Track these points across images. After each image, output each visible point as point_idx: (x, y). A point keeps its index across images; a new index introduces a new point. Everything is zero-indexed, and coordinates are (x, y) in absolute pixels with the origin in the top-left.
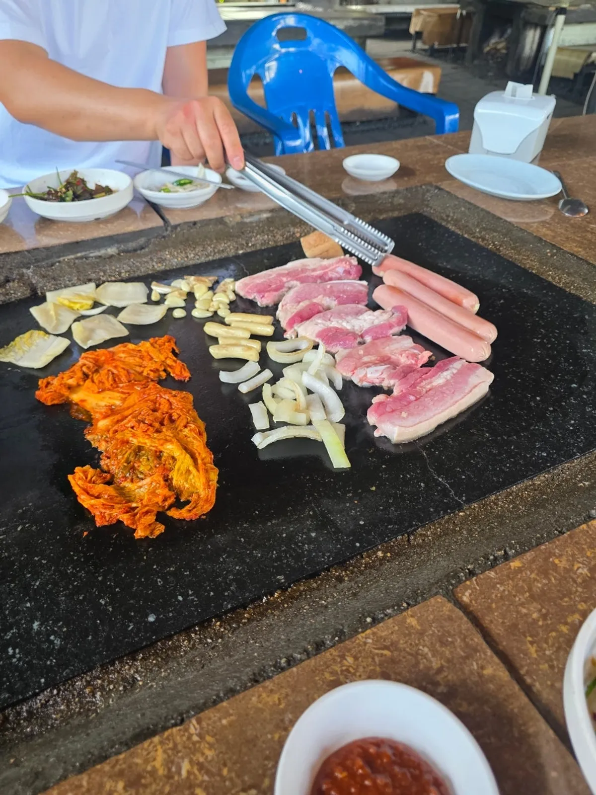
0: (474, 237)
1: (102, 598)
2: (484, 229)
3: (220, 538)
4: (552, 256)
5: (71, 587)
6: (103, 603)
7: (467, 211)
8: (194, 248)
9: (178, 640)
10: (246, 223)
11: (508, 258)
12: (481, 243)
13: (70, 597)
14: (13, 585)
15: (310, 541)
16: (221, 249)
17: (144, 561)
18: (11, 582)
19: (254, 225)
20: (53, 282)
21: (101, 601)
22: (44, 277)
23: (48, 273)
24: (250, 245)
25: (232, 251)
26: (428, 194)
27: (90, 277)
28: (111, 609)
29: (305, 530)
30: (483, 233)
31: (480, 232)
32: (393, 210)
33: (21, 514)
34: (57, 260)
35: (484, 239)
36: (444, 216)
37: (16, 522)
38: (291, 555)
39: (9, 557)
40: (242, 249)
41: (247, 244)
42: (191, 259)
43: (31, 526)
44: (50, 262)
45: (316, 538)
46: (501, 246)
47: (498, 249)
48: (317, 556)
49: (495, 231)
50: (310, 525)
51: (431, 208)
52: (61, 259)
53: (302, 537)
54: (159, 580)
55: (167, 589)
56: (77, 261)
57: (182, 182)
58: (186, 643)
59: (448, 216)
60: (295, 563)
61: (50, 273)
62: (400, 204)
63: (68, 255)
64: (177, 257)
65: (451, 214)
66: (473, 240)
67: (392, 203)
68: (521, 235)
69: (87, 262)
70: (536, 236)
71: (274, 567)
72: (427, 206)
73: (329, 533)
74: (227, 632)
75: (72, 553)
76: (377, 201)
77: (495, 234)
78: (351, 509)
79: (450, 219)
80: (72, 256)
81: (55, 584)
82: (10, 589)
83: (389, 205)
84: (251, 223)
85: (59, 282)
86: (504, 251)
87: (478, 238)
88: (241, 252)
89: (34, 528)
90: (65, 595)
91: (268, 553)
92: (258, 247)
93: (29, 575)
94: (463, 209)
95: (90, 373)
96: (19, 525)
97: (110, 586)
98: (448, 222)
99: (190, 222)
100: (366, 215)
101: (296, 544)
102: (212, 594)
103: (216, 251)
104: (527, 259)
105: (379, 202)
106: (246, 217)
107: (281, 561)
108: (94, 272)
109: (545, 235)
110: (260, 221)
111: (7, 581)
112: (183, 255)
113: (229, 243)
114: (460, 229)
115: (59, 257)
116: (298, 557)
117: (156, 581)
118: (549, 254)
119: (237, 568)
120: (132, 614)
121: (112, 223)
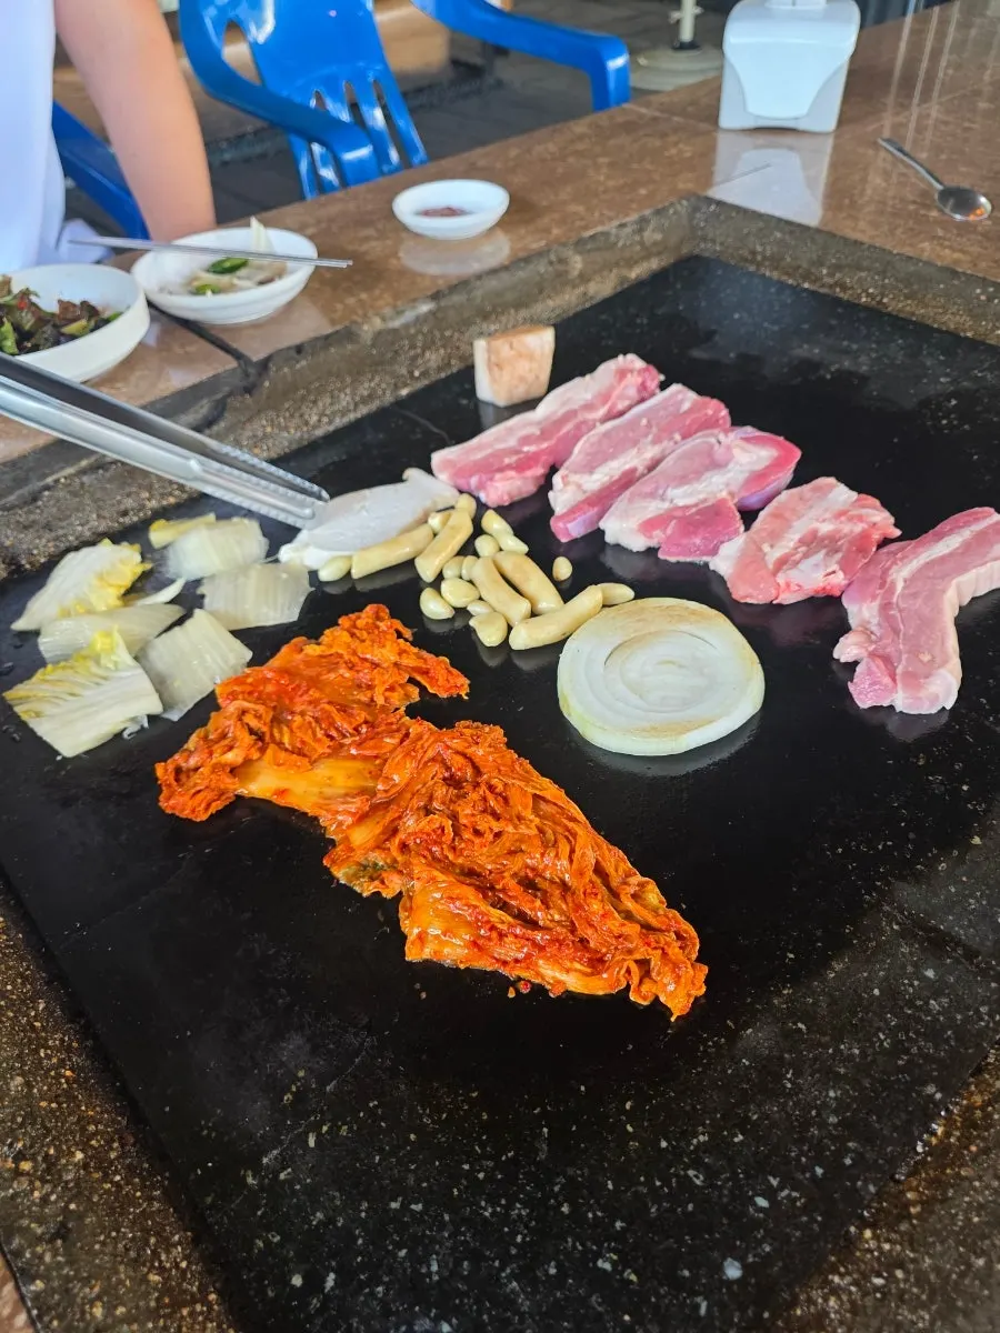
0: (823, 286)
1: (599, 1255)
2: (838, 267)
3: (757, 1037)
4: (990, 299)
5: (514, 1251)
6: (608, 1266)
7: (787, 237)
8: (315, 402)
9: (810, 1301)
10: (395, 331)
11: (908, 317)
12: (841, 295)
13: (526, 1275)
14: (380, 1289)
15: (936, 990)
16: (366, 393)
17: (633, 1137)
18: (374, 1281)
19: (412, 331)
20: (48, 535)
21: (600, 1263)
22: (26, 528)
23: (32, 517)
24: (417, 374)
25: (388, 393)
26: (698, 215)
27: (122, 507)
28: (633, 1278)
29: (910, 969)
30: (838, 275)
31: (831, 275)
32: (647, 257)
33: (293, 1103)
34: (42, 484)
35: (844, 288)
36: (745, 253)
37: (292, 1127)
38: (917, 1033)
39: (331, 1221)
40: (406, 385)
41: (411, 373)
42: (315, 427)
43: (334, 1129)
44: (25, 491)
45: (941, 978)
46: (883, 296)
47: (880, 302)
48: (967, 1020)
49: (859, 268)
50: (911, 953)
51: (714, 241)
52: (49, 480)
53: (912, 985)
54: (691, 1173)
55: (721, 1187)
56: (85, 479)
57: (228, 265)
58: (832, 1302)
59: (754, 253)
60: (936, 1047)
61: (37, 517)
62: (655, 243)
63: (63, 468)
64: (286, 429)
65: (759, 249)
66: (822, 291)
67: (642, 243)
68: (912, 268)
69: (108, 475)
70: (941, 267)
71: (901, 1070)
72: (704, 239)
73: (957, 961)
74: (898, 1247)
75: (466, 1167)
76: (615, 244)
77: (863, 274)
78: (966, 897)
79: (759, 258)
80: (70, 471)
81: (476, 1257)
82: (381, 1300)
83: (638, 248)
84: (406, 326)
85: (61, 532)
86: (894, 303)
87: (831, 286)
88: (404, 392)
89: (344, 1130)
90: (513, 1276)
91: (873, 1044)
92: (434, 377)
93: (403, 1253)
94: (778, 235)
95: (265, 729)
96: (306, 1134)
97: (597, 1221)
98: (759, 265)
99: (289, 348)
100: (605, 273)
101: (910, 1004)
102: (819, 1171)
103: (357, 399)
104: (945, 313)
105: (620, 244)
106: (392, 319)
107: (907, 1052)
108: (129, 495)
109: (957, 262)
110: (419, 320)
111: (362, 1285)
112: (296, 420)
113: (377, 379)
114: (787, 274)
115: (45, 476)
116: (934, 1033)
117: (687, 1176)
118: (983, 298)
119: (832, 1094)
120: (686, 1273)
121: (125, 379)
